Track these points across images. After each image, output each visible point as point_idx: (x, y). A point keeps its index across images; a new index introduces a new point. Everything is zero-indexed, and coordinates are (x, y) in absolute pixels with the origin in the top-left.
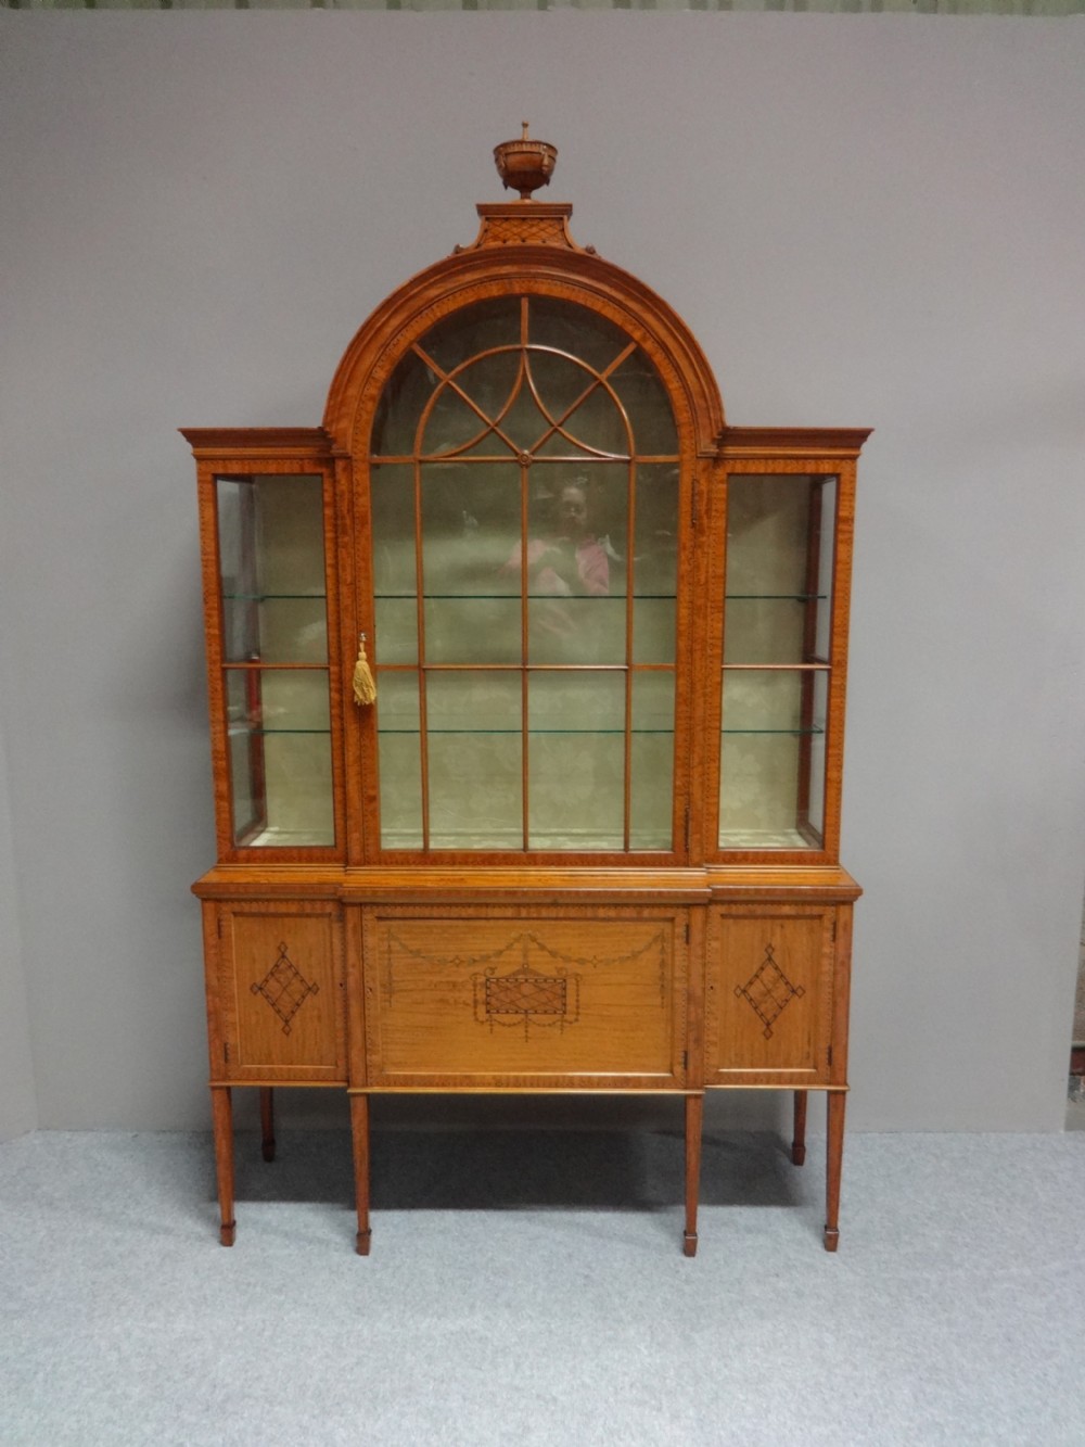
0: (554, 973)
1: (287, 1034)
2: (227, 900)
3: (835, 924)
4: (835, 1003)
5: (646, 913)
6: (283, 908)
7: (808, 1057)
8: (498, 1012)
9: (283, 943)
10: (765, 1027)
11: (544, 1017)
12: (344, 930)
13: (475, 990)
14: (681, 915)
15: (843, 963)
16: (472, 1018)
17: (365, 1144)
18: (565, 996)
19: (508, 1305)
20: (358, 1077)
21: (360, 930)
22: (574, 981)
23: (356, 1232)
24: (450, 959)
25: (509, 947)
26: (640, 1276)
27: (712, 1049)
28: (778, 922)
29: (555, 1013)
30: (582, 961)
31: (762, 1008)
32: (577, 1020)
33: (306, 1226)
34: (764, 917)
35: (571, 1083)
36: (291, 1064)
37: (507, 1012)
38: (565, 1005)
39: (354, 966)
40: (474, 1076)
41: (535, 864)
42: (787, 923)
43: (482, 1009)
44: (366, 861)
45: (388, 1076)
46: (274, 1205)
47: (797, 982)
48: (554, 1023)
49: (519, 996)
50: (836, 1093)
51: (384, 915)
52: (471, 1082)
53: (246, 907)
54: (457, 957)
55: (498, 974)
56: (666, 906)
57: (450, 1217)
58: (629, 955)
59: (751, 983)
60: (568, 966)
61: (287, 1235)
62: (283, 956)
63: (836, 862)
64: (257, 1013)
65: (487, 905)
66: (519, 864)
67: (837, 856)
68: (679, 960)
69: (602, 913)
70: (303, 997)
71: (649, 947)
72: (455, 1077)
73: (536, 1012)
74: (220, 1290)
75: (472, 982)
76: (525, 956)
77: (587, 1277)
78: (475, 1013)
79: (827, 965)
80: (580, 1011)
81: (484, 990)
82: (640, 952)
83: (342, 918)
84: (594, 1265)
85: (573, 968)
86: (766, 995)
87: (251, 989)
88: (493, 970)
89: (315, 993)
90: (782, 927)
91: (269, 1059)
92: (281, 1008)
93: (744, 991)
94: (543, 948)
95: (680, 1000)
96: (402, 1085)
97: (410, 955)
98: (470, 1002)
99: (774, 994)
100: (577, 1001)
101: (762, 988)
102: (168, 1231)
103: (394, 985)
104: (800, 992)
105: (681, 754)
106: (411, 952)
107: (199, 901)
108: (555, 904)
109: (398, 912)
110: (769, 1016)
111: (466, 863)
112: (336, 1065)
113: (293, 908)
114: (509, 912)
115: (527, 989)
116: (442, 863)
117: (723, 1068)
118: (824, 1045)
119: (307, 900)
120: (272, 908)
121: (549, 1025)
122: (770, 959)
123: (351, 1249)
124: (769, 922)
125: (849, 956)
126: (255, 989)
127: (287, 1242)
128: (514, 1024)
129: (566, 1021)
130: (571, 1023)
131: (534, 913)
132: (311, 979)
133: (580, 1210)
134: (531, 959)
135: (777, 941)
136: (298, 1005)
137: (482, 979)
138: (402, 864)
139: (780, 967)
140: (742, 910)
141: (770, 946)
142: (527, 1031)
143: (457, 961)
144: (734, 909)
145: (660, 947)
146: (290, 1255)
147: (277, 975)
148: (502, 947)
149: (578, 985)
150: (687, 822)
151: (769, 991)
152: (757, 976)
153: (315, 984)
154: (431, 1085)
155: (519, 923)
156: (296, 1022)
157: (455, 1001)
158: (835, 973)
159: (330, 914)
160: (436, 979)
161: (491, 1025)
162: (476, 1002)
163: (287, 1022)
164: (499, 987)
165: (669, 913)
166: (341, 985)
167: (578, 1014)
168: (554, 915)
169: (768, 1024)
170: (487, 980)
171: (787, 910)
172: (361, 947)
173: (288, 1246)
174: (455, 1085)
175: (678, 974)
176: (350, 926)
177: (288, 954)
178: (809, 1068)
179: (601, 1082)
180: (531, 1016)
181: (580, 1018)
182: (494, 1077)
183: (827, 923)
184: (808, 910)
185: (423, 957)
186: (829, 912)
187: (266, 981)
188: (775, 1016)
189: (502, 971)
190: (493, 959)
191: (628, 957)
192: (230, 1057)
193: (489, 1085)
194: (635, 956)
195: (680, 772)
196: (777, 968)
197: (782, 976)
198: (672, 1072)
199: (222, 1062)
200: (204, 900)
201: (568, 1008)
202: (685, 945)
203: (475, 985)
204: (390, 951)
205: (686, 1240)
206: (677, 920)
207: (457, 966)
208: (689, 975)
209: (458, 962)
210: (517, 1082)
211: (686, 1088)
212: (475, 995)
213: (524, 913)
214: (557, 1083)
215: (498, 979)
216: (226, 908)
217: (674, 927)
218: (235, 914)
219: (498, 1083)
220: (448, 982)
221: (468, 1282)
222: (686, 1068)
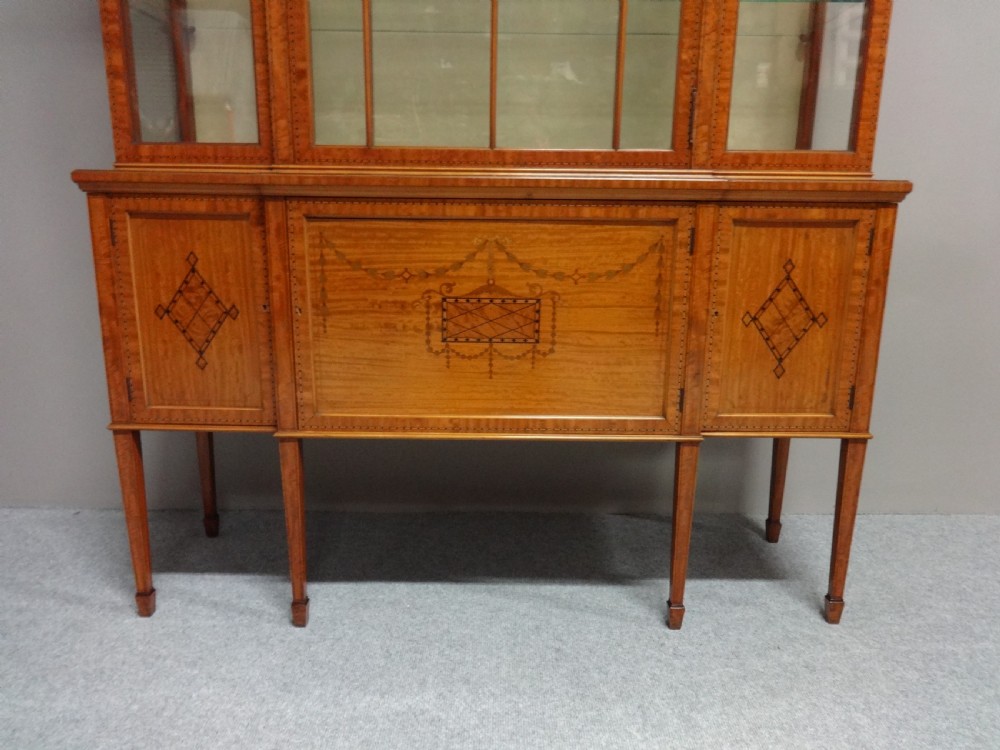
0: (526, 292)
1: (203, 368)
2: (120, 195)
3: (873, 233)
4: (864, 333)
5: (643, 212)
6: (189, 206)
7: (824, 401)
8: (456, 340)
9: (192, 253)
10: (777, 363)
11: (512, 346)
12: (265, 233)
13: (428, 313)
14: (684, 215)
15: (877, 282)
16: (425, 347)
17: (297, 499)
18: (538, 321)
19: (467, 682)
20: (287, 418)
21: (284, 232)
22: (550, 303)
23: (291, 601)
24: (397, 271)
25: (471, 257)
26: (620, 650)
27: (713, 390)
28: (803, 231)
29: (525, 341)
30: (559, 276)
31: (776, 339)
32: (552, 351)
33: (240, 597)
34: (785, 224)
35: (542, 427)
36: (209, 405)
37: (467, 341)
38: (537, 331)
39: (278, 278)
40: (427, 420)
41: (504, 164)
42: (813, 231)
43: (436, 337)
44: (297, 158)
45: (323, 418)
46: (207, 576)
47: (819, 309)
48: (524, 355)
49: (482, 321)
50: (856, 441)
51: (314, 213)
52: (422, 425)
53: (143, 204)
54: (406, 270)
55: (456, 292)
56: (667, 202)
57: (402, 589)
58: (617, 268)
59: (763, 309)
60: (542, 281)
61: (215, 605)
62: (193, 270)
63: (868, 168)
64: (164, 342)
65: (444, 200)
66: (483, 164)
67: (870, 159)
68: (681, 272)
69: (587, 212)
70: (220, 323)
71: (642, 259)
72: (404, 420)
73: (502, 341)
74: (124, 663)
75: (424, 302)
76: (491, 269)
77: (558, 650)
78: (428, 342)
79: (858, 285)
80: (556, 339)
81: (439, 314)
82: (633, 265)
83: (261, 220)
84: (565, 638)
85: (548, 284)
86: (780, 324)
87: (156, 312)
88: (450, 286)
89: (234, 319)
90: (807, 236)
91: (182, 400)
92: (193, 336)
93: (754, 319)
94: (511, 258)
95: (679, 325)
96: (340, 429)
97: (348, 267)
98: (423, 327)
99: (789, 322)
100: (554, 327)
101: (777, 315)
102: (81, 601)
103: (328, 305)
104: (821, 319)
105: (690, 16)
106: (349, 262)
107: (84, 194)
108: (529, 200)
109: (332, 209)
110: (783, 349)
111: (419, 163)
112: (262, 406)
113: (202, 206)
114: (471, 211)
115: (492, 311)
116: (389, 162)
117: (722, 413)
118: (845, 385)
119: (220, 195)
120: (177, 205)
121: (518, 357)
122: (788, 278)
123: (286, 620)
124: (791, 231)
125: (886, 273)
126: (161, 312)
127: (214, 613)
128: (476, 357)
129: (539, 352)
130: (544, 354)
131: (502, 211)
132: (228, 300)
133: (546, 583)
134: (498, 273)
135: (798, 257)
136: (214, 332)
137: (437, 298)
138: (340, 162)
139: (801, 290)
140: (759, 213)
141: (790, 261)
142: (491, 365)
143: (406, 275)
144: (751, 213)
145: (657, 259)
146: (214, 626)
147: (187, 295)
148: (461, 257)
149: (554, 308)
150: (692, 110)
151: (784, 319)
152: (771, 299)
153: (233, 306)
154: (375, 429)
155: (483, 226)
156: (212, 354)
157: (404, 327)
158: (868, 294)
159: (248, 215)
160: (381, 297)
161: (448, 357)
162: (429, 327)
163: (201, 353)
164: (458, 307)
165: (671, 213)
166: (265, 307)
167: (553, 343)
168: (526, 215)
169: (781, 360)
170: (444, 300)
171: (815, 214)
172: (286, 255)
173: (213, 618)
174: (404, 429)
175: (678, 291)
176: (272, 225)
177: (199, 267)
178: (825, 413)
179: (578, 427)
180: (495, 346)
181: (556, 348)
182: (451, 420)
183: (863, 230)
184: (842, 214)
185: (366, 270)
186: (867, 215)
187: (174, 301)
188: (790, 349)
189: (463, 288)
190: (450, 273)
191: (618, 272)
192: (135, 394)
193: (446, 429)
194: (626, 269)
195: (687, 41)
196: (795, 290)
197: (802, 299)
198: (664, 415)
199: (125, 400)
200: (91, 194)
201: (542, 336)
202: (688, 256)
203: (428, 306)
204: (323, 261)
205: (671, 612)
206: (681, 223)
207: (406, 280)
208: (691, 292)
209: (407, 277)
210: (478, 426)
211: (680, 434)
212: (428, 319)
213: (490, 211)
214: (526, 427)
215: (456, 299)
216: (120, 204)
217: (676, 232)
218: (133, 214)
219: (456, 428)
220: (395, 302)
221: (419, 656)
222: (681, 410)
